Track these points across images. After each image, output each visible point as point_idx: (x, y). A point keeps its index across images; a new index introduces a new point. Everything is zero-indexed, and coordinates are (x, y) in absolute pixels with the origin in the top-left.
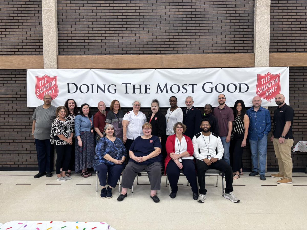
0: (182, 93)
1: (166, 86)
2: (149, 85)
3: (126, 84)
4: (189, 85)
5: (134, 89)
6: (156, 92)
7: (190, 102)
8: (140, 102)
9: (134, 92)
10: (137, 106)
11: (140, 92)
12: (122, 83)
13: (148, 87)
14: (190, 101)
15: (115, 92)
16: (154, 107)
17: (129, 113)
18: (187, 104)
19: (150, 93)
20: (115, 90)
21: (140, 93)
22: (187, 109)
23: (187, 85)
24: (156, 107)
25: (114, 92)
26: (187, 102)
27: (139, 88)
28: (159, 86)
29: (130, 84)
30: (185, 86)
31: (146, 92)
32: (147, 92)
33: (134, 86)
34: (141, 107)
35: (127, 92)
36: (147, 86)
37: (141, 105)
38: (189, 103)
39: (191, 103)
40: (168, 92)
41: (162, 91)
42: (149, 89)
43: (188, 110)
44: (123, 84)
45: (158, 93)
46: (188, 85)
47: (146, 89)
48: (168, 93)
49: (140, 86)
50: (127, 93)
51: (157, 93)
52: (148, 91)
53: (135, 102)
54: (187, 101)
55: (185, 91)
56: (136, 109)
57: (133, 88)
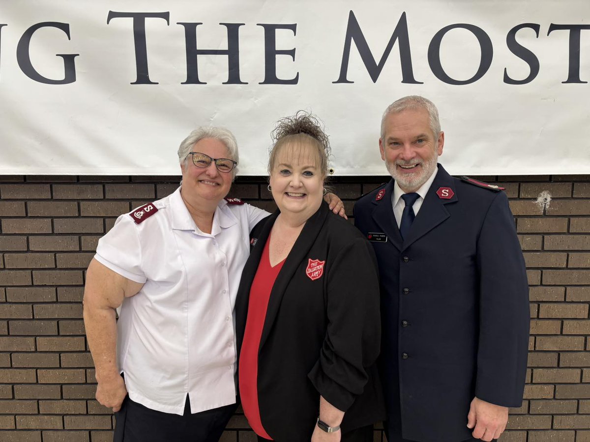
0: (507, 80)
1: (401, 32)
2: (293, 27)
3: (139, 19)
4: (553, 27)
5: (192, 53)
6: (337, 78)
7: (419, 140)
8: (231, 142)
9: (193, 77)
10: (212, 170)
11: (234, 77)
12: (112, 15)
13: (283, 39)
14: (418, 131)
15: (70, 76)
16: (295, 179)
17: (147, 215)
18: (397, 157)
19: (294, 81)
20: (69, 60)
21: (230, 82)
22: (399, 192)
23: (536, 27)
24: (309, 174)
25: (62, 77)
26: (396, 143)
27: (226, 48)
28: (354, 31)
29: (166, 16)
30: (524, 39)
31: (271, 78)
32: (280, 75)
33: (190, 30)
34: (238, 175)
35: (143, 77)
36: (277, 30)
37: (243, 158)
38: (409, 151)
39: (424, 149)
40: (416, 78)
41: (374, 70)
42: (292, 53)
43: (410, 197)
44: (113, 20)
45: (348, 78)
46: (544, 29)
47: (271, 53)
48: (414, 82)
49: (233, 30)
50: (148, 82)
51: (343, 79)
52: (284, 67)
53: (197, 141)
54: (397, 134)
55: (521, 69)
56: (204, 189)
57: (181, 43)
